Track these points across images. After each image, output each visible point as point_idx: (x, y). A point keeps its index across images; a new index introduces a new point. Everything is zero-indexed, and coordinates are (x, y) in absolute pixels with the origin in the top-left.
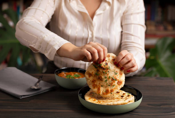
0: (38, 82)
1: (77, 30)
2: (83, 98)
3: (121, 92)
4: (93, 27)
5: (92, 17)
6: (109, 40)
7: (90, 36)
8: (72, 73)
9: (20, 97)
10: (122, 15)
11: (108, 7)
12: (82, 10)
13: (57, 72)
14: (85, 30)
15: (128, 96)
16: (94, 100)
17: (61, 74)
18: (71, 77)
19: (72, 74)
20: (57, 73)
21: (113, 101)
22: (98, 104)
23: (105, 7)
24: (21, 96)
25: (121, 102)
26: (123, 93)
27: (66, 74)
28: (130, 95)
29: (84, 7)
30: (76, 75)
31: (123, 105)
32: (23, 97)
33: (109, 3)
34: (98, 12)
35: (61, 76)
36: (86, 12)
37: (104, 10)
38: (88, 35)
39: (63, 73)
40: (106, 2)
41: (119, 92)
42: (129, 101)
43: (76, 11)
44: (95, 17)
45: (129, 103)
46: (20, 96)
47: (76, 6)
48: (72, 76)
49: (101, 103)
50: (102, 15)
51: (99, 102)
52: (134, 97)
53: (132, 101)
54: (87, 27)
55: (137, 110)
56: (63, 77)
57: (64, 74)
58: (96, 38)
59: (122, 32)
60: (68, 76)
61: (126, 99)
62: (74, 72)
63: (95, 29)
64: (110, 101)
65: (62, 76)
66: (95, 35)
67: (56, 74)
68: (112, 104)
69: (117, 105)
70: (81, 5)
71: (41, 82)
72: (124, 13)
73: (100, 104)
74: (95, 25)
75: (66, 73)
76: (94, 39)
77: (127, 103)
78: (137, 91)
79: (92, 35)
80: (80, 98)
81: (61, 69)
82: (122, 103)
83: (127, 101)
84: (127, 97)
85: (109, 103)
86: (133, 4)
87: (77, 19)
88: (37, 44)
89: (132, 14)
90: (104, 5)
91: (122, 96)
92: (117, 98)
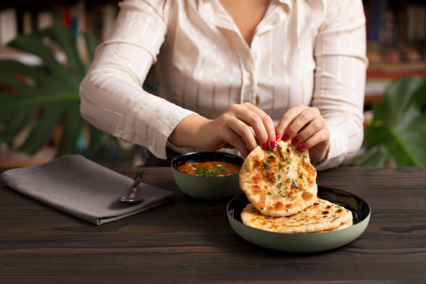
0: (135, 185)
1: (217, 70)
2: (239, 219)
3: (321, 204)
4: (252, 61)
5: (249, 40)
6: (289, 89)
7: (246, 82)
8: (208, 164)
9: (98, 221)
10: (316, 32)
11: (283, 17)
12: (225, 25)
13: (175, 162)
14: (236, 69)
15: (339, 211)
16: (264, 224)
17: (184, 166)
18: (209, 174)
19: (209, 167)
20: (175, 165)
21: (307, 223)
22: (272, 230)
23: (277, 15)
24: (100, 219)
25: (324, 224)
26: (326, 206)
27: (195, 166)
28: (343, 208)
29: (229, 18)
30: (219, 168)
31: (329, 231)
32: (103, 221)
33: (285, 8)
34: (262, 27)
35: (185, 172)
36: (235, 29)
37: (275, 23)
38: (242, 79)
39: (190, 164)
40: (278, 4)
41: (318, 204)
42: (342, 224)
43: (213, 28)
44: (256, 40)
45: (342, 228)
46: (96, 219)
47: (213, 15)
48: (210, 171)
49: (279, 228)
50: (271, 33)
51: (273, 226)
52: (350, 212)
53: (347, 223)
54: (239, 62)
55: (360, 242)
56: (189, 173)
57: (191, 167)
58: (260, 85)
59: (315, 71)
60: (201, 171)
61: (335, 218)
62: (214, 163)
63: (257, 66)
64: (298, 224)
65: (186, 170)
66: (256, 79)
67: (174, 167)
68: (304, 231)
69: (314, 232)
71: (142, 184)
72: (319, 30)
73: (276, 231)
74: (256, 58)
75: (197, 163)
76: (256, 88)
77: (337, 228)
78: (359, 200)
79: (251, 79)
80: (231, 219)
81: (184, 155)
82: (327, 228)
83: (337, 223)
84: (337, 215)
85: (298, 229)
87: (215, 46)
88: (128, 129)
89: (338, 33)
90: (274, 11)
91: (326, 213)
92: (314, 217)
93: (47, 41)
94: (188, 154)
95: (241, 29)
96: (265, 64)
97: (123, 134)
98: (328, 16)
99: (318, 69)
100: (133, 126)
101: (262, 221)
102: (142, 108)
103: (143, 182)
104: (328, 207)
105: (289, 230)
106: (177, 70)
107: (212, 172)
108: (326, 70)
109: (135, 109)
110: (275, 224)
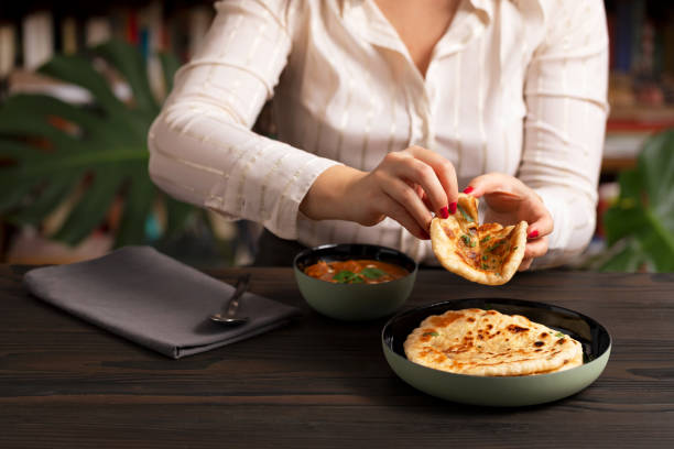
0: (236, 297)
1: (371, 114)
2: (400, 350)
3: (532, 329)
4: (426, 100)
5: (423, 66)
6: (484, 148)
7: (417, 134)
8: (353, 263)
9: (175, 352)
10: (529, 58)
11: (479, 30)
12: (385, 43)
13: (301, 260)
14: (400, 112)
15: (561, 342)
16: (441, 360)
17: (316, 266)
18: (354, 280)
19: (354, 268)
20: (300, 264)
21: (509, 360)
22: (452, 371)
23: (469, 28)
24: (178, 349)
25: (536, 363)
26: (541, 333)
27: (332, 267)
28: (567, 337)
29: (391, 30)
30: (371, 270)
31: (545, 375)
32: (183, 353)
33: (483, 16)
34: (444, 47)
35: (315, 277)
36: (401, 48)
37: (465, 40)
38: (410, 129)
39: (323, 264)
40: (471, 9)
41: (527, 330)
42: (566, 362)
43: (366, 46)
44: (434, 67)
45: (566, 368)
46: (173, 349)
47: (366, 26)
48: (356, 275)
49: (465, 368)
50: (459, 56)
51: (455, 364)
52: (579, 344)
53: (573, 361)
54: (406, 100)
55: (596, 392)
56: (322, 278)
57: (326, 268)
58: (439, 139)
59: (525, 119)
60: (342, 275)
61: (554, 353)
62: (363, 262)
63: (434, 110)
64: (495, 361)
65: (318, 274)
67: (299, 267)
68: (504, 373)
69: (521, 375)
70: (380, 22)
71: (246, 295)
72: (535, 54)
73: (460, 372)
74: (433, 95)
75: (335, 263)
76: (432, 142)
77: (556, 369)
78: (592, 324)
79: (425, 128)
80: (389, 353)
81: (315, 249)
82: (541, 368)
83: (557, 361)
84: (558, 348)
85: (495, 370)
86: (569, 23)
88: (230, 194)
89: (564, 61)
90: (464, 20)
91: (540, 344)
92: (521, 351)
93: (100, 65)
94: (321, 247)
95: (410, 48)
96: (448, 105)
97: (223, 203)
98: (550, 32)
99: (530, 116)
100: (240, 190)
101: (437, 356)
102: (253, 160)
103: (249, 291)
104: (544, 335)
105: (480, 371)
106: (307, 112)
107: (359, 277)
108: (544, 119)
109: (243, 162)
110: (459, 362)
